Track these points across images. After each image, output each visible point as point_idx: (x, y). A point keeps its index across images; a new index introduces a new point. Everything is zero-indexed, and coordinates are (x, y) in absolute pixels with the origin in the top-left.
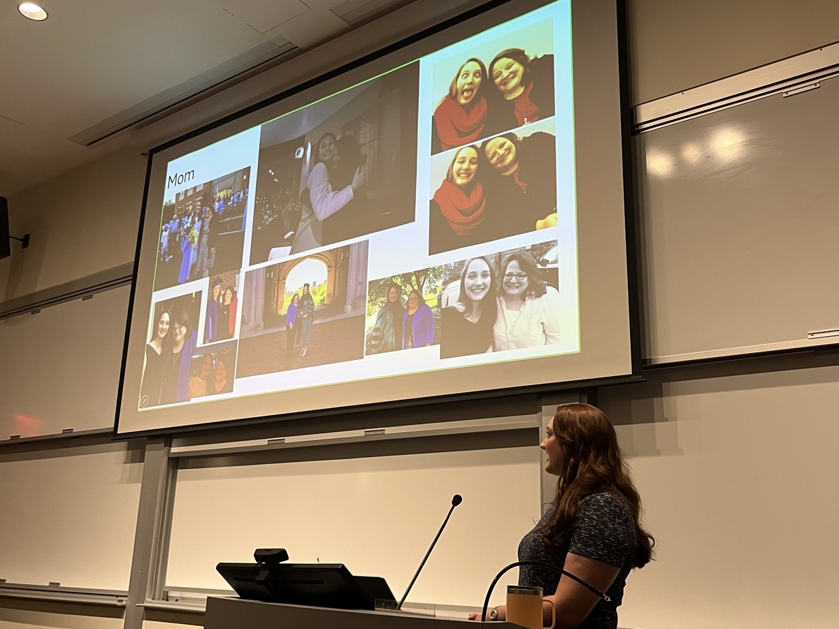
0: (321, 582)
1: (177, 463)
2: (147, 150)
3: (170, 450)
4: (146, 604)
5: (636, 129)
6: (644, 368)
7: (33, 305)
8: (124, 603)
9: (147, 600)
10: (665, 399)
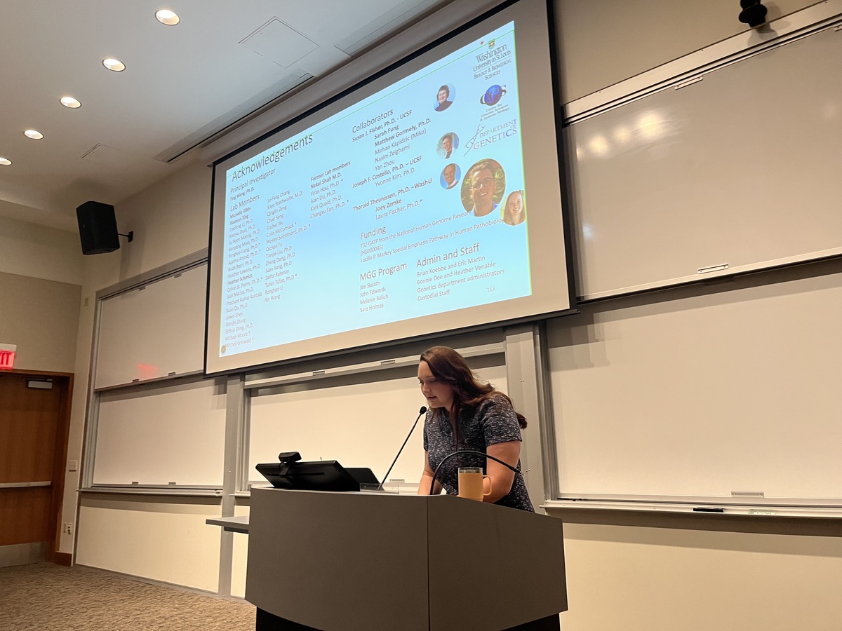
0: (323, 474)
1: (250, 392)
2: (211, 163)
3: (244, 384)
4: (236, 494)
5: (566, 122)
6: (579, 304)
7: (140, 284)
8: (220, 494)
9: (236, 491)
10: (596, 325)
